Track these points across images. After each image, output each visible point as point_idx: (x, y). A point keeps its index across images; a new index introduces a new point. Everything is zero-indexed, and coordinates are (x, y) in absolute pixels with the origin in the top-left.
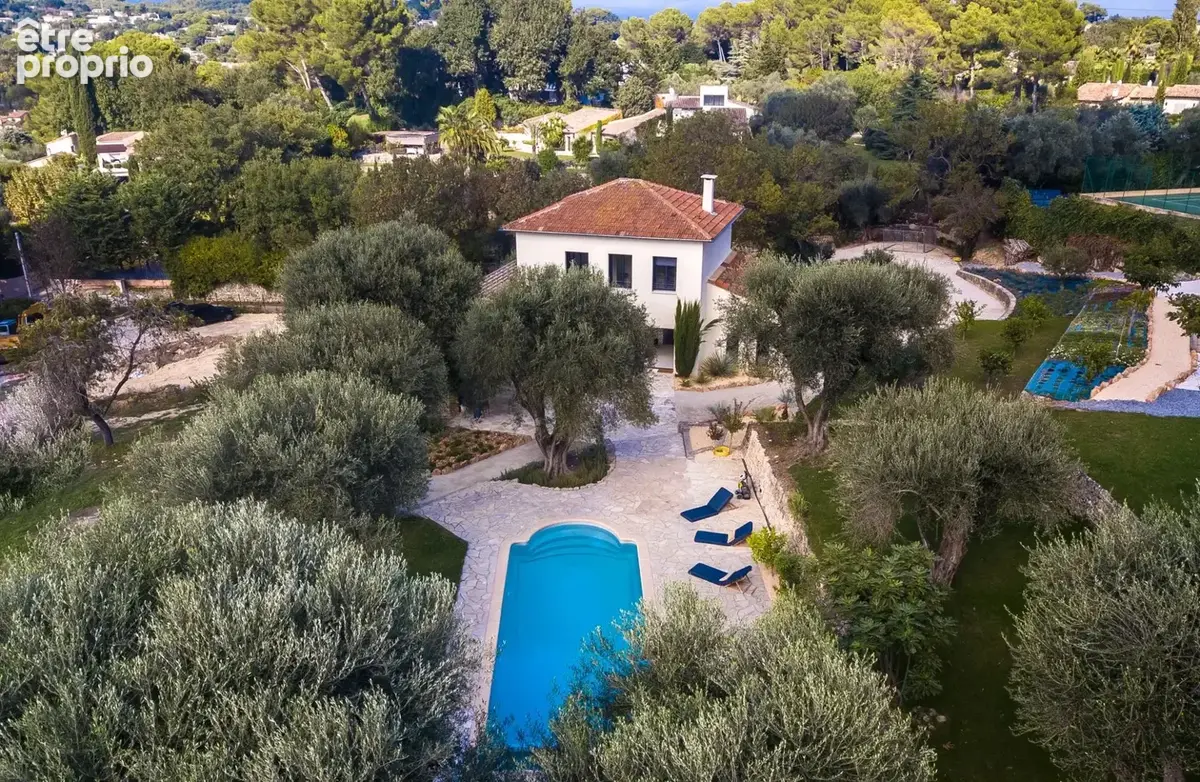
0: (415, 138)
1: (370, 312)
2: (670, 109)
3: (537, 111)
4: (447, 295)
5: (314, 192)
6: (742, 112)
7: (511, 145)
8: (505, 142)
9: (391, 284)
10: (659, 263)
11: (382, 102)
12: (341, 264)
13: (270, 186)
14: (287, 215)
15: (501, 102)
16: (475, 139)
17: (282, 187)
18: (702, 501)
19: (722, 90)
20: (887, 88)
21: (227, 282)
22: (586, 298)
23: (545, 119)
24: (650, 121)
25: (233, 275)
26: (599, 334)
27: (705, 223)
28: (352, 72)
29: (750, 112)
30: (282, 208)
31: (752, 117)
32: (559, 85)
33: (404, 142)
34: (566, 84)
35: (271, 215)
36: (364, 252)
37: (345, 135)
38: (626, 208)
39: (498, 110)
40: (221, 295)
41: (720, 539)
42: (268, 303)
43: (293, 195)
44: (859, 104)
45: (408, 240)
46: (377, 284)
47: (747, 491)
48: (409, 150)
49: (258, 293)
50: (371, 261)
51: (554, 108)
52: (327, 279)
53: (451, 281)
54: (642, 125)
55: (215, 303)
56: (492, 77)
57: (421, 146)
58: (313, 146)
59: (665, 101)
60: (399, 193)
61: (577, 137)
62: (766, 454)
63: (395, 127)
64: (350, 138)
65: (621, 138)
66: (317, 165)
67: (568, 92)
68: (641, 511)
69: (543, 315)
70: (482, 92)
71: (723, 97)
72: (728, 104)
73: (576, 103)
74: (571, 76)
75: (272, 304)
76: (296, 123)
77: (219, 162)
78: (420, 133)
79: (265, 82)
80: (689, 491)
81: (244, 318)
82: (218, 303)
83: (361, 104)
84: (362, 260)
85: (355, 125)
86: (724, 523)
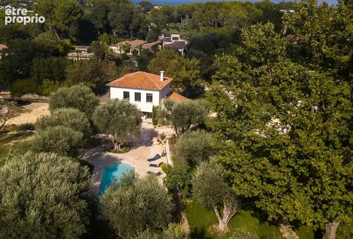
0: (84, 49)
1: (71, 110)
2: (162, 41)
3: (122, 40)
4: (91, 105)
5: (54, 68)
6: (184, 42)
7: (114, 51)
8: (112, 50)
9: (76, 102)
10: (148, 95)
11: (74, 36)
12: (64, 97)
13: (41, 66)
14: (46, 74)
15: (111, 37)
16: (102, 50)
17: (44, 66)
18: (153, 157)
19: (178, 36)
20: (229, 35)
21: (27, 93)
22: (125, 106)
23: (124, 43)
24: (156, 45)
25: (29, 91)
26: (128, 115)
27: (160, 84)
28: (65, 28)
29: (186, 43)
30: (44, 72)
31: (187, 44)
32: (129, 32)
33: (81, 49)
34: (131, 32)
35: (41, 74)
36: (70, 93)
37: (63, 47)
38: (140, 80)
39: (110, 39)
40: (25, 97)
41: (155, 166)
42: (40, 100)
43: (48, 68)
44: (221, 39)
45: (81, 90)
46: (73, 102)
47: (164, 155)
48: (82, 52)
49: (37, 96)
50: (72, 96)
51: (127, 39)
52: (61, 100)
53: (92, 101)
54: (154, 46)
55: (23, 99)
56: (108, 29)
57: (86, 51)
58: (53, 51)
59: (161, 39)
60: (79, 70)
61: (134, 49)
62: (169, 146)
63: (78, 45)
64: (64, 48)
65: (147, 50)
66: (55, 59)
67: (132, 34)
68: (137, 159)
69: (114, 111)
70: (105, 34)
71: (178, 38)
72: (180, 40)
73: (134, 38)
74: (133, 30)
75: (41, 100)
76: (48, 44)
77: (25, 57)
78: (86, 47)
79: (38, 29)
80: (150, 155)
81: (33, 104)
82: (24, 99)
83: (67, 37)
84: (69, 96)
85: (66, 44)
86: (157, 162)
